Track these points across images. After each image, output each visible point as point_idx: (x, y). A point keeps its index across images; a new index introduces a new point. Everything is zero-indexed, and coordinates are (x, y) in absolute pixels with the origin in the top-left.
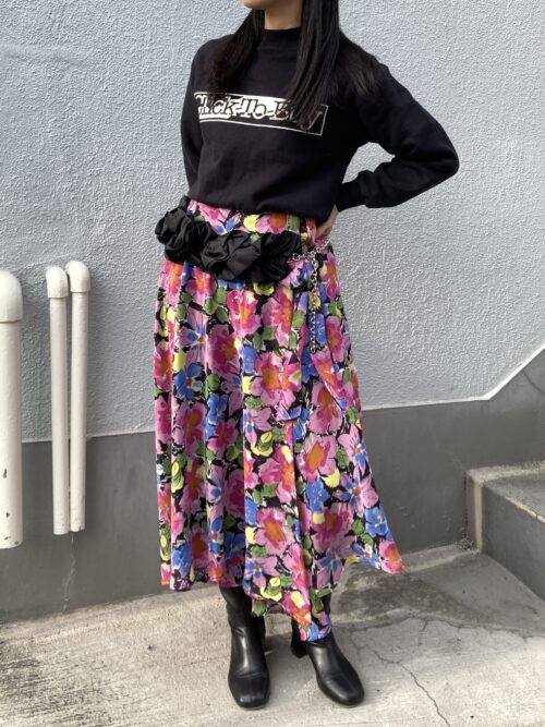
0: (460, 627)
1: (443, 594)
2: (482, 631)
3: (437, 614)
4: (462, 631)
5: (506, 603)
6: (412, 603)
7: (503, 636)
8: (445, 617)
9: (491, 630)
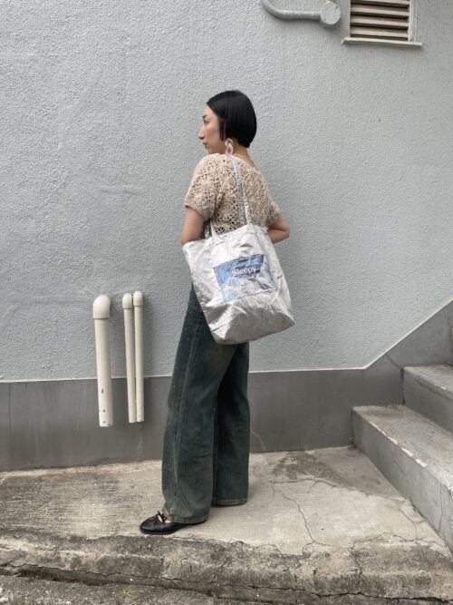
0: (335, 486)
1: (330, 470)
2: (345, 489)
3: (324, 479)
4: (335, 489)
5: (364, 477)
6: (312, 473)
7: (355, 493)
8: (328, 481)
9: (350, 490)
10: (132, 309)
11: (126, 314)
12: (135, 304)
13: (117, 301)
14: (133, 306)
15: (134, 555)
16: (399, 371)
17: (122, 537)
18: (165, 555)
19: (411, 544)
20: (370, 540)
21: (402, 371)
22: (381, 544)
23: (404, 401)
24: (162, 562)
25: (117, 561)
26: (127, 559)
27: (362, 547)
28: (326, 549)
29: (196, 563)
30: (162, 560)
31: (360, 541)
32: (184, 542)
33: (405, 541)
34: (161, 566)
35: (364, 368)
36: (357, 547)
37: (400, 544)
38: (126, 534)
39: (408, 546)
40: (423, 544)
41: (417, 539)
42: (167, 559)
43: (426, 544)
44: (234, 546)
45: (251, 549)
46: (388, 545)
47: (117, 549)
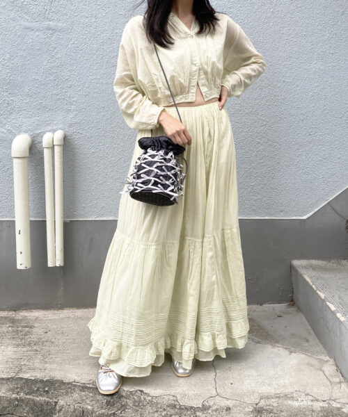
10: (53, 148)
11: (47, 153)
12: (55, 143)
14: (54, 146)
15: (28, 397)
17: (21, 379)
18: (60, 398)
19: (321, 404)
20: (279, 397)
22: (289, 402)
24: (55, 405)
25: (10, 401)
26: (20, 400)
27: (268, 403)
28: (229, 403)
29: (89, 407)
30: (56, 403)
31: (267, 398)
32: (83, 387)
33: (317, 400)
34: (54, 408)
36: (262, 403)
37: (310, 403)
38: (26, 376)
39: (318, 406)
40: (335, 405)
41: (330, 399)
42: (61, 403)
43: (339, 406)
44: (132, 394)
45: (150, 398)
46: (296, 404)
47: (12, 390)
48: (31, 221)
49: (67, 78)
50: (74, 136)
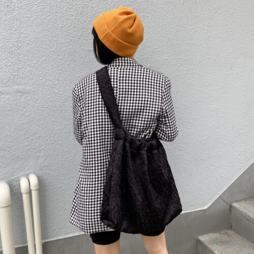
10: (30, 192)
11: (25, 198)
12: (32, 188)
13: (15, 183)
14: (31, 190)
16: (228, 207)
21: (231, 207)
23: (231, 226)
35: (206, 208)
48: (16, 248)
49: (35, 131)
50: (43, 177)
